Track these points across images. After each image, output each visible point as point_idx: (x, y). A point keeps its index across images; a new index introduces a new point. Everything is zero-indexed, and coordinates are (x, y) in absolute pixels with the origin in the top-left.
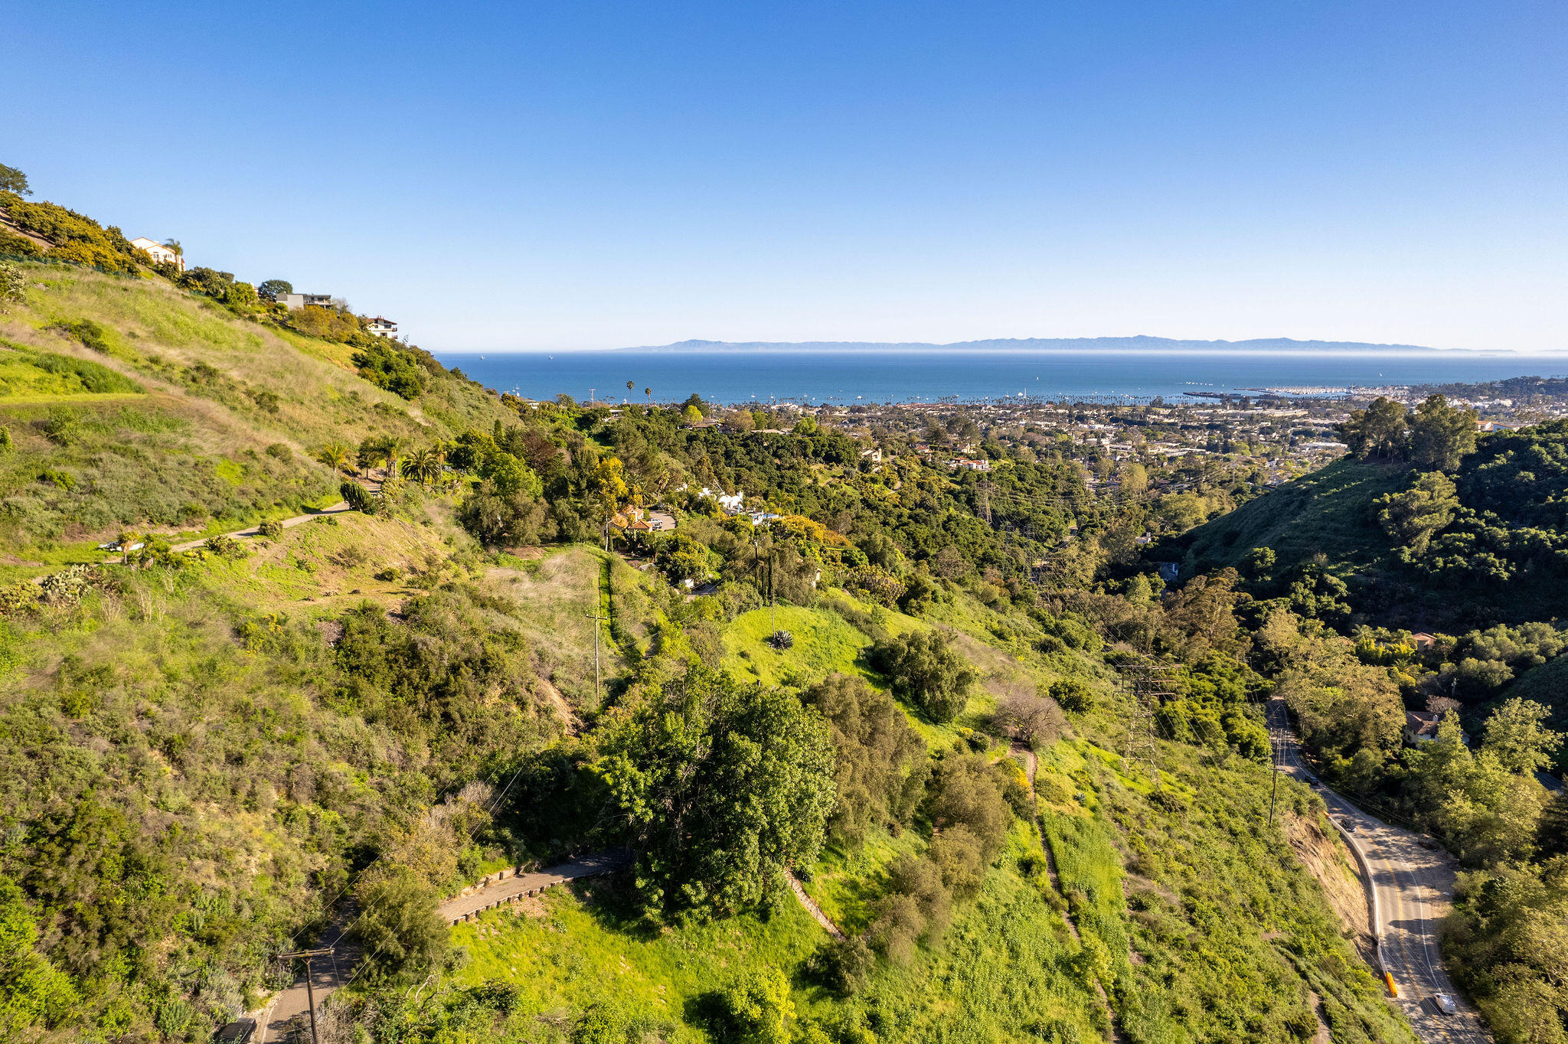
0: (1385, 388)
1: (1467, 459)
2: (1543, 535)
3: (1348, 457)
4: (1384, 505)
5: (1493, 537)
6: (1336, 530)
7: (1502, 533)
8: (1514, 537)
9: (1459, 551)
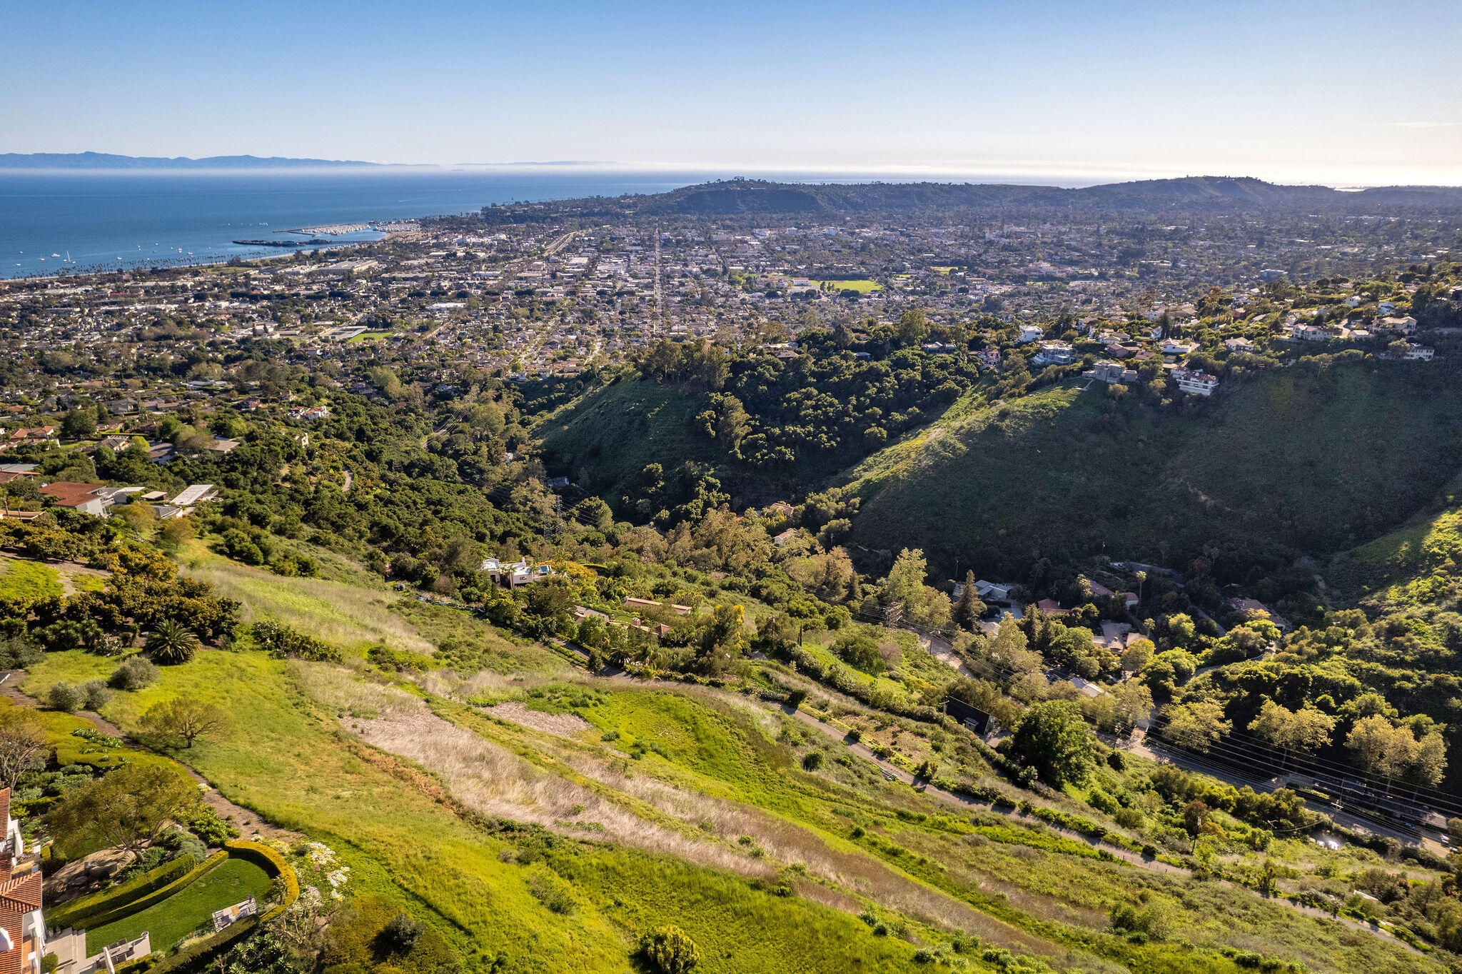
0: (399, 223)
1: (727, 380)
2: (798, 430)
3: (642, 379)
4: (706, 421)
5: (773, 434)
6: (681, 440)
7: (777, 431)
8: (784, 433)
9: (763, 446)
